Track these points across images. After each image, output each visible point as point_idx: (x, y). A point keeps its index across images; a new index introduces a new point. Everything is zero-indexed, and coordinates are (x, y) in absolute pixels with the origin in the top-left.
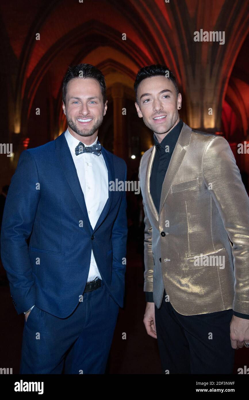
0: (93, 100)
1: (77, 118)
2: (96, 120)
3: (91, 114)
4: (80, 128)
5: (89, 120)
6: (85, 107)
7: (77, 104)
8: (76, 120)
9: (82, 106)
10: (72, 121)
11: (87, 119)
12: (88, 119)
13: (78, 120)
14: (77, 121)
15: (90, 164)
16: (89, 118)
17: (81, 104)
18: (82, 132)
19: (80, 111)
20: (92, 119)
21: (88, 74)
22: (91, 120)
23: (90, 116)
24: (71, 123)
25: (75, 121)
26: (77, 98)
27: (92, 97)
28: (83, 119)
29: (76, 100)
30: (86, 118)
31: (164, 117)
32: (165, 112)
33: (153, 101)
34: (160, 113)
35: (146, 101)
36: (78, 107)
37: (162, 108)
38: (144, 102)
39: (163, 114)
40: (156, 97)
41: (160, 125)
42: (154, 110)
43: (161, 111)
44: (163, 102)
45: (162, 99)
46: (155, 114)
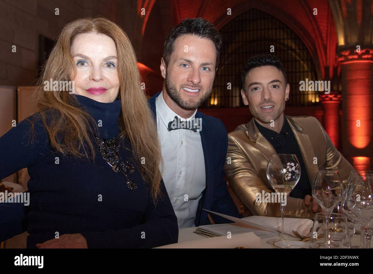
1: (182, 87)
4: (184, 98)
10: (175, 89)
13: (184, 88)
14: (182, 90)
17: (191, 69)
18: (186, 104)
25: (180, 89)
27: (206, 63)
28: (189, 89)
29: (185, 63)
30: (195, 88)
31: (272, 107)
32: (274, 103)
33: (261, 90)
34: (268, 103)
35: (254, 89)
36: (186, 72)
37: (271, 98)
38: (252, 90)
39: (271, 104)
40: (265, 86)
41: (267, 114)
42: (263, 99)
43: (269, 101)
44: (272, 92)
45: (271, 89)
46: (263, 103)
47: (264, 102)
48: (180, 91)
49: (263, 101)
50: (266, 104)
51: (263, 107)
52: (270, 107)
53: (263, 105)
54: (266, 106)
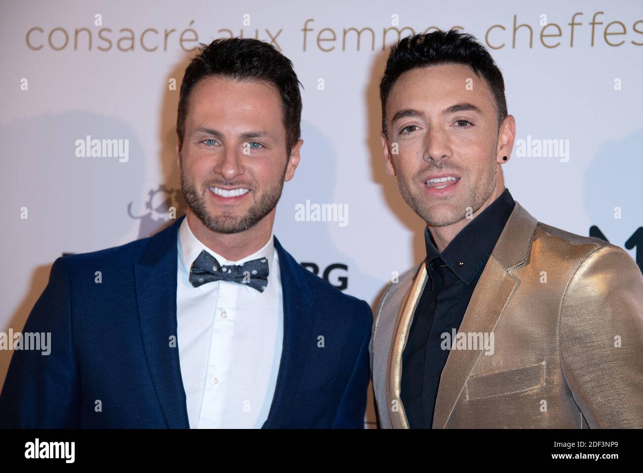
0: (256, 139)
1: (209, 185)
2: (259, 194)
3: (247, 176)
4: (212, 210)
5: (241, 192)
6: (231, 158)
7: (211, 147)
8: (207, 190)
9: (224, 154)
10: (194, 193)
11: (235, 189)
12: (239, 188)
13: (212, 188)
14: (207, 194)
15: (231, 314)
16: (241, 185)
17: (222, 148)
18: (216, 222)
19: (217, 166)
20: (250, 190)
21: (250, 69)
22: (246, 191)
23: (243, 182)
24: (192, 195)
25: (204, 192)
26: (213, 132)
28: (223, 189)
29: (208, 136)
31: (454, 179)
32: (458, 167)
33: (425, 131)
34: (441, 168)
35: (405, 131)
36: (212, 155)
37: (448, 153)
38: (401, 132)
39: (450, 171)
40: (435, 121)
41: (440, 202)
42: (426, 157)
43: (446, 162)
44: (453, 138)
45: (451, 128)
46: (428, 168)
47: (430, 167)
48: (203, 195)
49: (427, 164)
50: (435, 171)
51: (430, 179)
52: (449, 178)
53: (428, 174)
54: (437, 177)
